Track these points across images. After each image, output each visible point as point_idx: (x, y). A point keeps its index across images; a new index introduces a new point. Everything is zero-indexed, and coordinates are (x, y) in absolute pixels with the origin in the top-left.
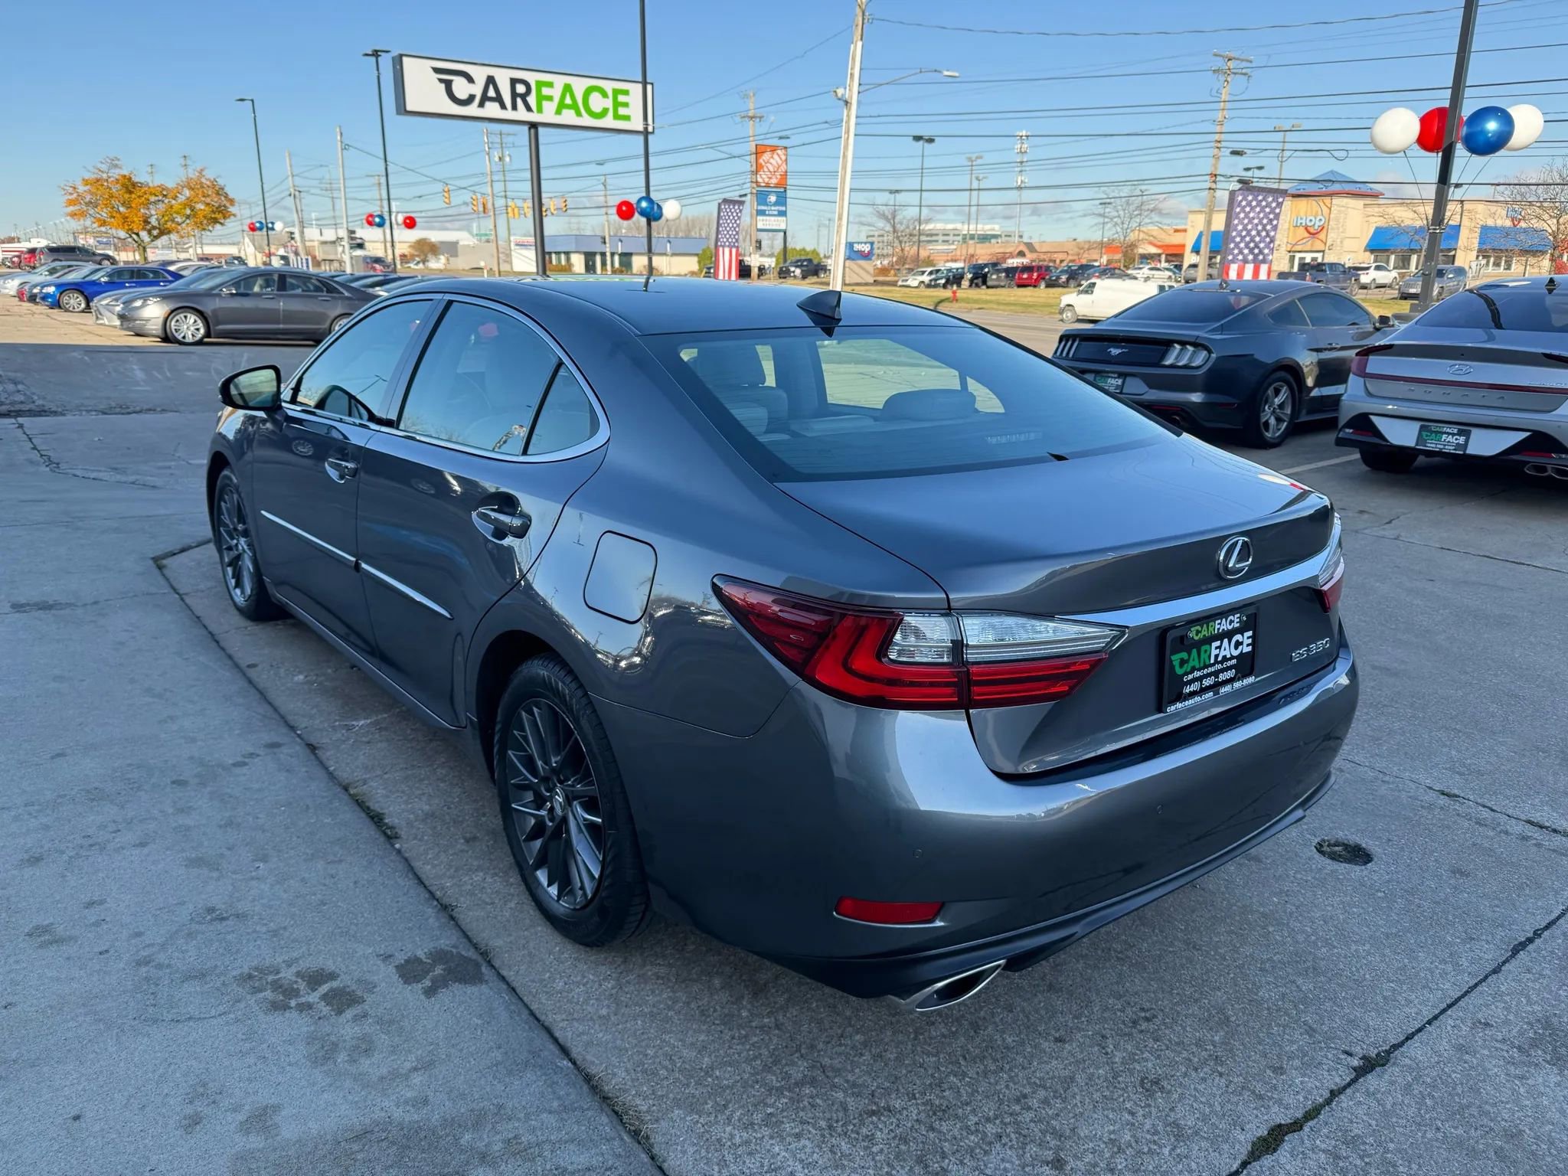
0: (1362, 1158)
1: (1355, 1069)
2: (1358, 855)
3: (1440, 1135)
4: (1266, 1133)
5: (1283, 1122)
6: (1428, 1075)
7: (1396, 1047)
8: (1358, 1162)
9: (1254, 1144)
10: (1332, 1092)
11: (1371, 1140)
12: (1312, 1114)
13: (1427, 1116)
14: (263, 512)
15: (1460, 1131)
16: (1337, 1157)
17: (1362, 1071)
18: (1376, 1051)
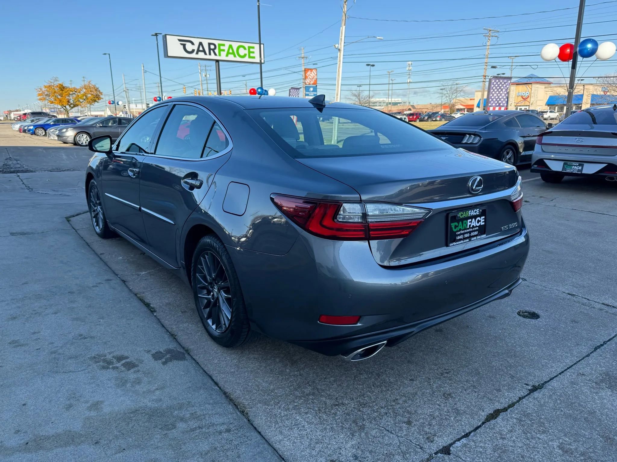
0: (531, 421)
1: (529, 390)
2: (534, 316)
3: (562, 413)
4: (492, 412)
5: (499, 408)
6: (558, 392)
7: (546, 382)
8: (529, 422)
9: (487, 416)
10: (520, 398)
11: (535, 415)
12: (512, 405)
13: (558, 406)
14: (106, 194)
15: (571, 412)
16: (521, 421)
17: (532, 391)
18: (538, 384)
